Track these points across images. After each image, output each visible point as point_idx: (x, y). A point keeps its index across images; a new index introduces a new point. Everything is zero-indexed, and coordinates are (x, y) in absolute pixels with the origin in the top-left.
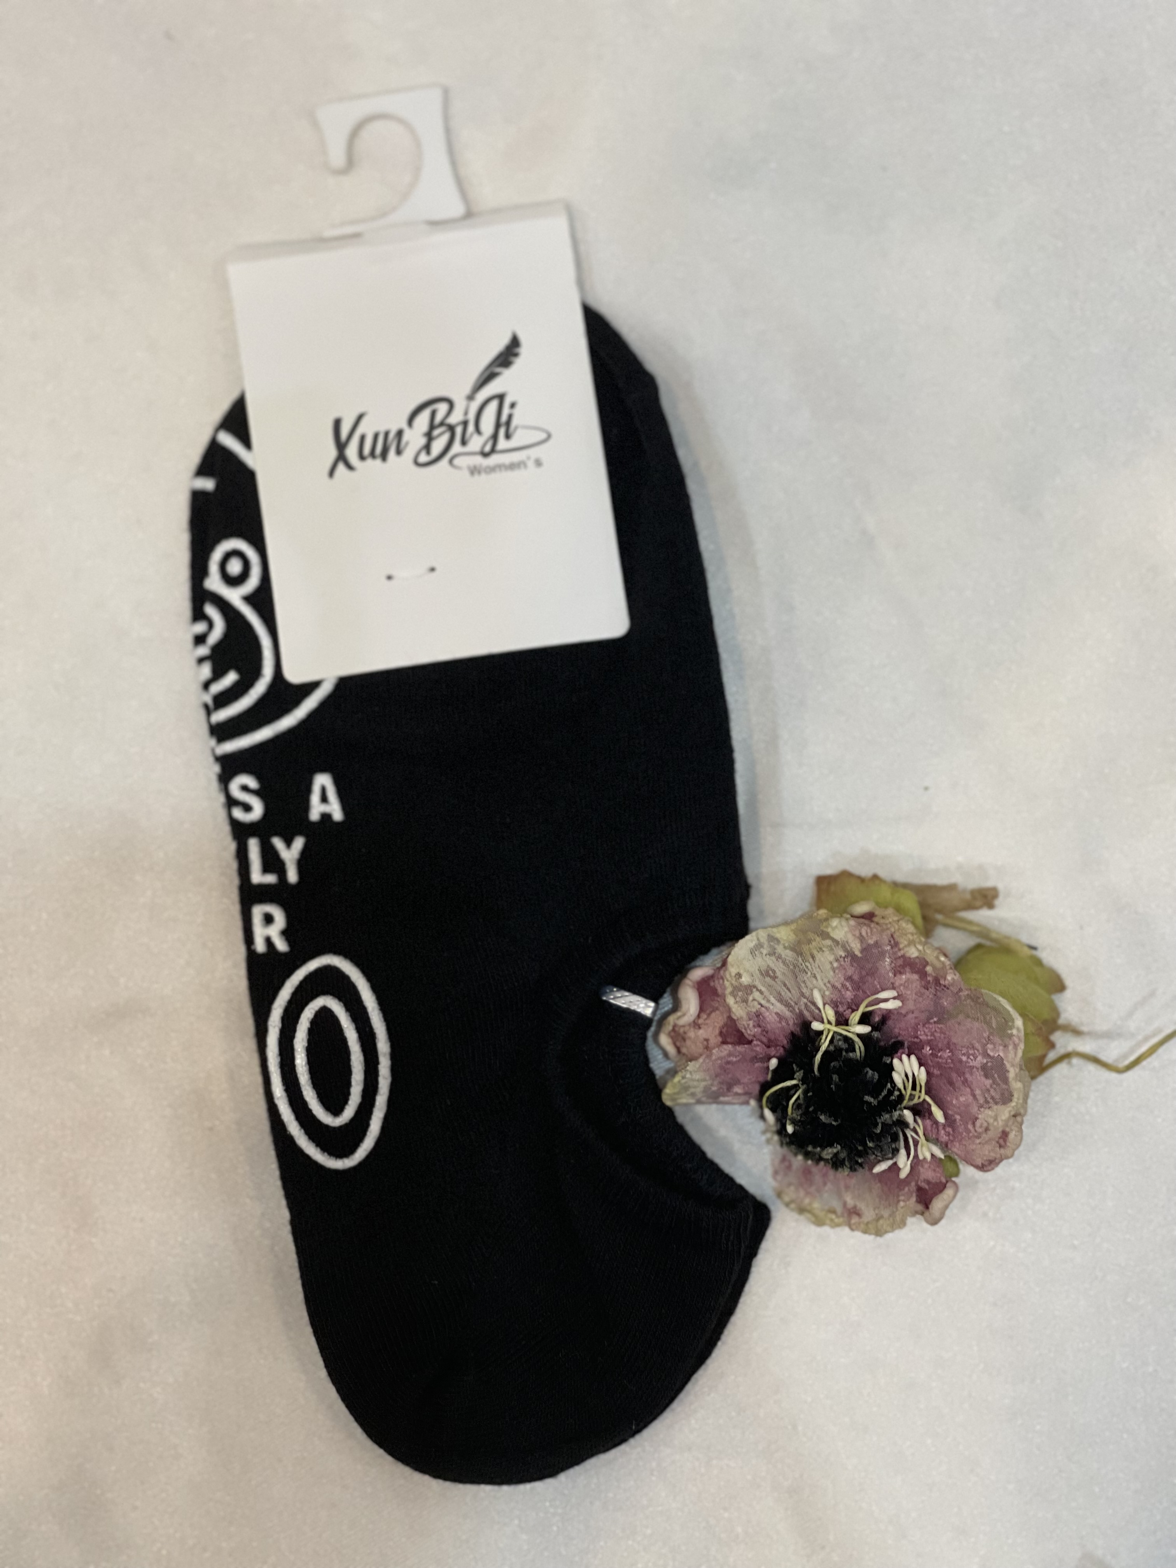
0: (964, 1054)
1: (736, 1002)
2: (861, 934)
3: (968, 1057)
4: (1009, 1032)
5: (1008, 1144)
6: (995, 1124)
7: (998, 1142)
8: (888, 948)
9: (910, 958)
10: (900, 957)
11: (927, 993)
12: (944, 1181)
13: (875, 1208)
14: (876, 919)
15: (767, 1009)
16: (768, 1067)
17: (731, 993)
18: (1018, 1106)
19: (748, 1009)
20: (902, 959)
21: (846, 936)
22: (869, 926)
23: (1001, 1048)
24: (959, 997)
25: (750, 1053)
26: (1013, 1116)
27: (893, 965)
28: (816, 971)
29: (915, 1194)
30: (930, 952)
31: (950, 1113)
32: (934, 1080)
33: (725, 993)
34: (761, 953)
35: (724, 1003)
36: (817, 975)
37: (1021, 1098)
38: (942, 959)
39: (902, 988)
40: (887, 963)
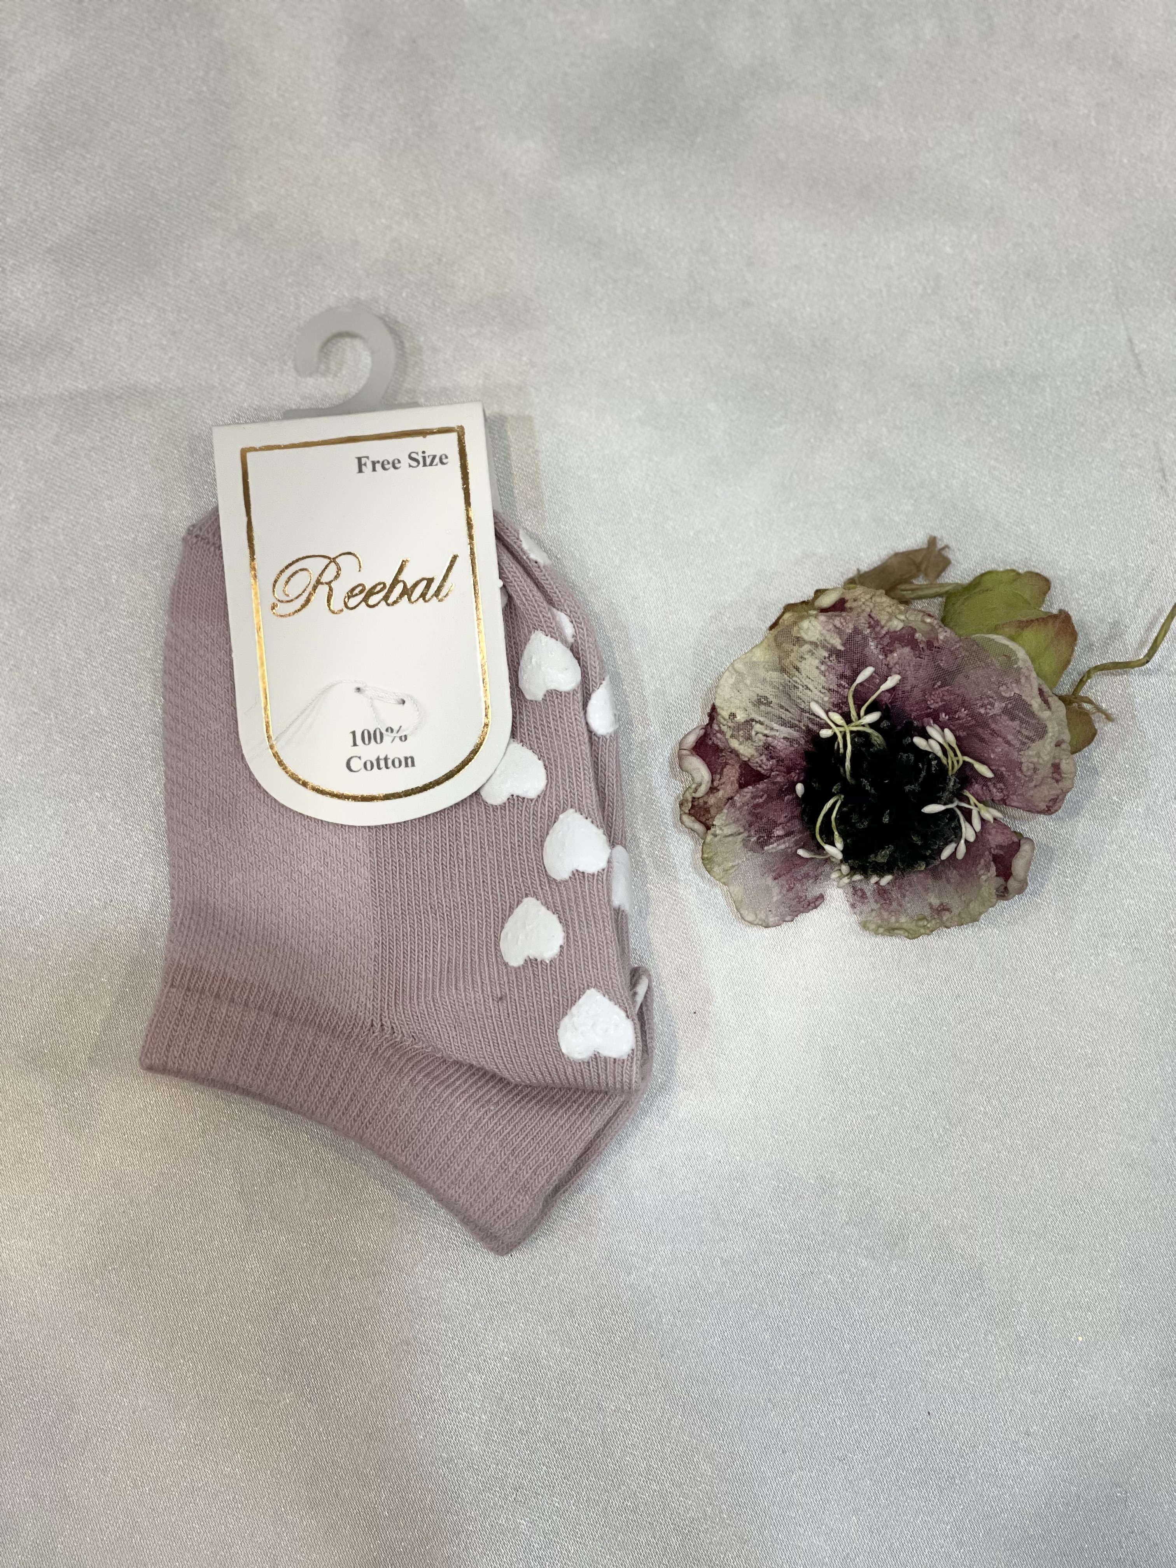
0: (981, 707)
2: (835, 625)
3: (986, 708)
5: (1064, 776)
6: (1041, 761)
7: (1053, 778)
8: (868, 631)
9: (895, 632)
10: (885, 635)
11: (924, 662)
12: (1016, 840)
13: (960, 897)
14: (848, 605)
15: (774, 737)
16: (797, 796)
17: (732, 736)
18: (1057, 735)
19: (755, 744)
20: (888, 636)
21: (822, 635)
22: (841, 616)
23: (1014, 685)
24: (952, 653)
25: (774, 787)
26: (1056, 746)
27: (879, 646)
28: (806, 682)
29: (992, 863)
30: (914, 619)
31: (994, 768)
32: (965, 742)
33: (727, 740)
34: (746, 684)
35: (731, 752)
36: (809, 686)
37: (1056, 725)
38: (928, 620)
39: (897, 666)
40: (872, 647)
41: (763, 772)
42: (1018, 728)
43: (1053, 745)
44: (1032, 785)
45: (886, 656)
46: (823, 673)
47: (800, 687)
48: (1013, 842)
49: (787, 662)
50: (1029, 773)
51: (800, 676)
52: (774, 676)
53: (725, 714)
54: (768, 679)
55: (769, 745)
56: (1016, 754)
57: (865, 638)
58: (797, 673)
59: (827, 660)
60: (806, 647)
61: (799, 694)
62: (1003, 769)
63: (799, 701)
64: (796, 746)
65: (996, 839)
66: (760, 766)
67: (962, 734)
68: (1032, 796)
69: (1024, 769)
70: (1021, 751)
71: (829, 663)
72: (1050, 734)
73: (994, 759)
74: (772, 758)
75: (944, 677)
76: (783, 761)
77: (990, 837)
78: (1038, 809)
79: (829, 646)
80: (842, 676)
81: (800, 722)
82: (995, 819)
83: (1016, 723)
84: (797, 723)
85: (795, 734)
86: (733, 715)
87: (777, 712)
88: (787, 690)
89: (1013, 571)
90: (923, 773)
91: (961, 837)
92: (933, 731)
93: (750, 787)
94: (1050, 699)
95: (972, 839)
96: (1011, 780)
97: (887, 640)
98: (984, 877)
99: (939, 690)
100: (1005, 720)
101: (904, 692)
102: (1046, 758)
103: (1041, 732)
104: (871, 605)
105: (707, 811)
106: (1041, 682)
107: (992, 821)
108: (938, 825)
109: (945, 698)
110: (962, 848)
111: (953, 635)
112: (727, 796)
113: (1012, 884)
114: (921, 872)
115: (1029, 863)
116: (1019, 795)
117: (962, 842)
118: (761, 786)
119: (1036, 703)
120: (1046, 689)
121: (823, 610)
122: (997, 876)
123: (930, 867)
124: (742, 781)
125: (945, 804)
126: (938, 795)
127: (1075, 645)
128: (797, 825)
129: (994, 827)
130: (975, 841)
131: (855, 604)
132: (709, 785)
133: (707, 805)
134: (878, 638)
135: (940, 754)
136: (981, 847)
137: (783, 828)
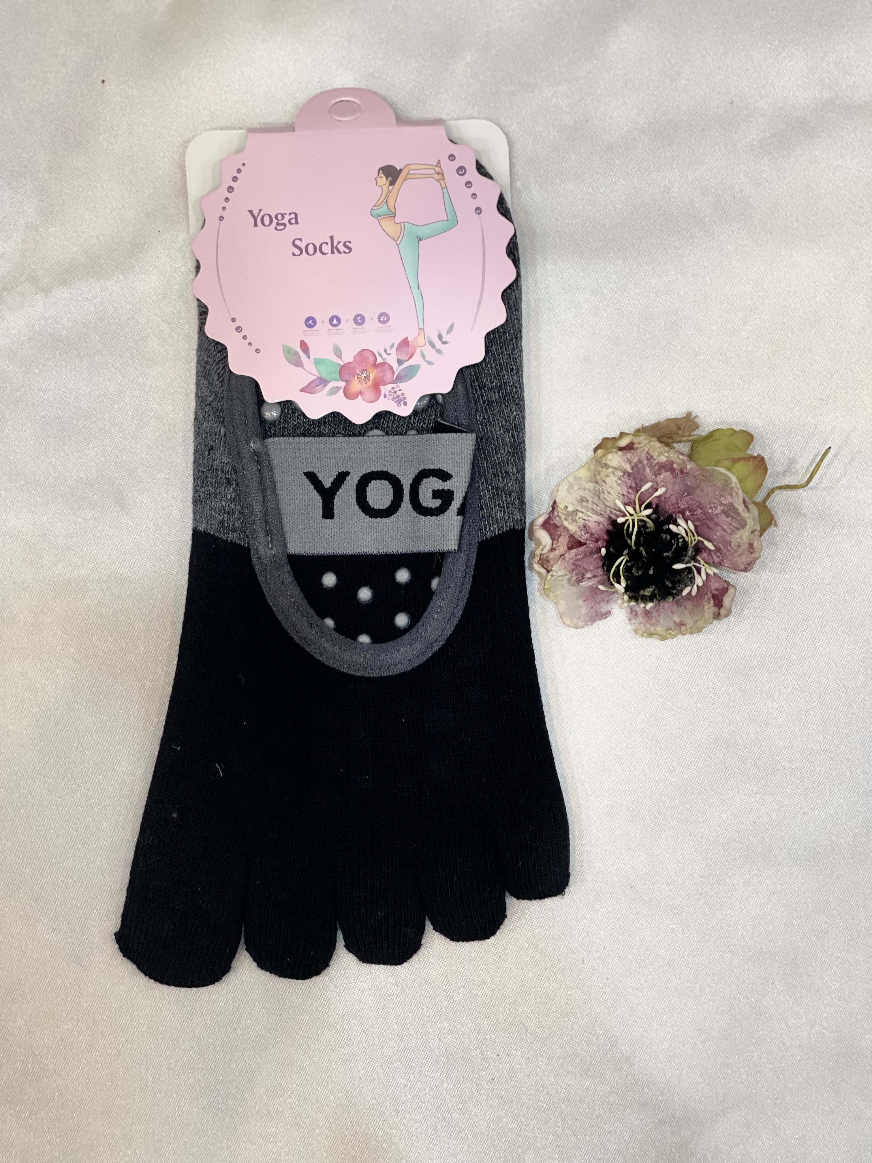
0: (710, 508)
1: (570, 524)
2: (627, 458)
3: (712, 510)
4: (730, 486)
5: (755, 550)
6: (742, 541)
7: (749, 551)
8: (646, 462)
9: (662, 463)
10: (656, 464)
11: (678, 481)
12: (726, 586)
13: (692, 618)
14: (635, 446)
15: (589, 521)
16: (601, 556)
17: (565, 519)
18: (752, 526)
19: (578, 524)
20: (657, 465)
21: (619, 463)
22: (631, 452)
23: (729, 497)
24: (695, 477)
25: (588, 550)
26: (752, 533)
27: (652, 471)
28: (609, 490)
29: (712, 599)
30: (673, 456)
31: (715, 544)
32: (699, 528)
33: (562, 521)
34: (574, 490)
35: (564, 528)
36: (611, 492)
37: (751, 520)
38: (681, 457)
39: (662, 483)
40: (648, 471)
41: (582, 540)
42: (730, 522)
43: (750, 532)
44: (737, 555)
45: (656, 476)
46: (619, 485)
47: (606, 492)
48: (724, 587)
49: (598, 478)
50: (735, 548)
51: (606, 487)
52: (591, 485)
53: (561, 505)
54: (587, 487)
55: (586, 525)
56: (728, 537)
57: (644, 466)
58: (604, 484)
59: (622, 477)
60: (610, 470)
61: (605, 496)
62: (720, 545)
63: (605, 501)
64: (601, 526)
65: (715, 585)
66: (580, 537)
67: (698, 523)
68: (736, 561)
69: (733, 544)
70: (731, 534)
71: (623, 479)
72: (748, 526)
73: (716, 539)
74: (588, 533)
75: (689, 491)
76: (593, 535)
77: (711, 584)
78: (739, 569)
79: (624, 470)
80: (630, 487)
81: (604, 512)
82: (714, 574)
83: (729, 519)
84: (603, 513)
85: (601, 519)
86: (566, 507)
87: (592, 506)
88: (598, 494)
89: (732, 429)
90: (674, 546)
91: (694, 584)
92: (681, 521)
93: (575, 550)
94: (749, 506)
95: (701, 584)
96: (725, 551)
97: (657, 468)
98: (706, 607)
99: (686, 498)
100: (723, 517)
101: (665, 498)
102: (745, 540)
103: (743, 525)
104: (649, 447)
105: (548, 562)
106: (745, 495)
107: (712, 574)
108: (681, 576)
109: (689, 502)
110: (695, 590)
111: (695, 466)
112: (560, 554)
113: (723, 611)
114: (670, 602)
115: (733, 600)
116: (729, 560)
117: (695, 586)
118: (581, 549)
119: (741, 508)
120: (747, 499)
121: (621, 449)
122: (714, 606)
123: (675, 600)
124: (570, 545)
125: (686, 563)
126: (682, 558)
127: (766, 475)
128: (600, 571)
129: (714, 578)
130: (702, 586)
131: (639, 446)
132: (551, 547)
133: (549, 559)
134: (652, 466)
135: (684, 535)
136: (705, 589)
137: (592, 573)
